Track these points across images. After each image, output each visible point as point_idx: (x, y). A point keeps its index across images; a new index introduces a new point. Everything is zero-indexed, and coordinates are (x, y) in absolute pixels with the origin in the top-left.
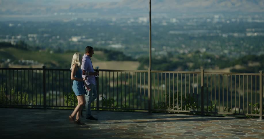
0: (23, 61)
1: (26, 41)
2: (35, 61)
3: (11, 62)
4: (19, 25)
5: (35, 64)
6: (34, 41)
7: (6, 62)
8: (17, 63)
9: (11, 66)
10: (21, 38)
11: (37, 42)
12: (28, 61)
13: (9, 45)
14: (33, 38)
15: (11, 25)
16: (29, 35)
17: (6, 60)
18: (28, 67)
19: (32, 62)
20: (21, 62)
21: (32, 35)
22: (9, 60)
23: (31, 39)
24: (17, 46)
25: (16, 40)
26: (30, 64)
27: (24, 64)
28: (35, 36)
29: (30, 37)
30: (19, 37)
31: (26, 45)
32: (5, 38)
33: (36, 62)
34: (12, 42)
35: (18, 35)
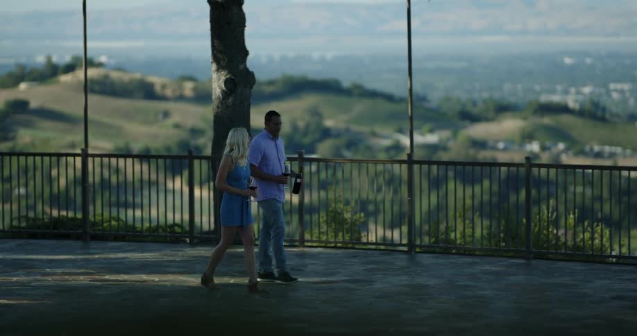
0: (597, 148)
1: (604, 101)
2: (624, 148)
3: (566, 150)
4: (588, 61)
5: (625, 156)
6: (625, 101)
7: (554, 150)
8: (582, 153)
9: (567, 159)
10: (591, 93)
11: (632, 102)
12: (607, 149)
13: (563, 109)
14: (622, 92)
15: (568, 61)
16: (612, 86)
17: (556, 144)
18: (608, 163)
19: (619, 150)
20: (592, 150)
21: (619, 86)
22: (561, 146)
23: (615, 95)
24: (581, 113)
25: (580, 98)
26: (612, 155)
27: (599, 155)
28: (626, 87)
29: (615, 90)
30: (587, 90)
31: (604, 109)
32: (554, 92)
33: (628, 152)
34: (572, 102)
35: (585, 85)
